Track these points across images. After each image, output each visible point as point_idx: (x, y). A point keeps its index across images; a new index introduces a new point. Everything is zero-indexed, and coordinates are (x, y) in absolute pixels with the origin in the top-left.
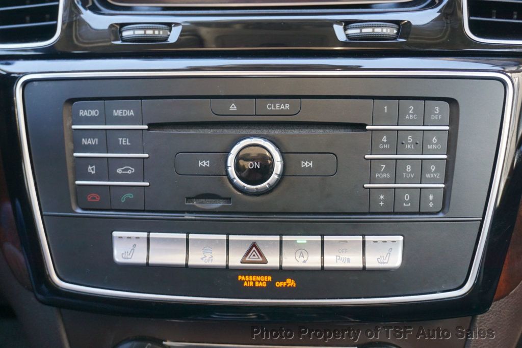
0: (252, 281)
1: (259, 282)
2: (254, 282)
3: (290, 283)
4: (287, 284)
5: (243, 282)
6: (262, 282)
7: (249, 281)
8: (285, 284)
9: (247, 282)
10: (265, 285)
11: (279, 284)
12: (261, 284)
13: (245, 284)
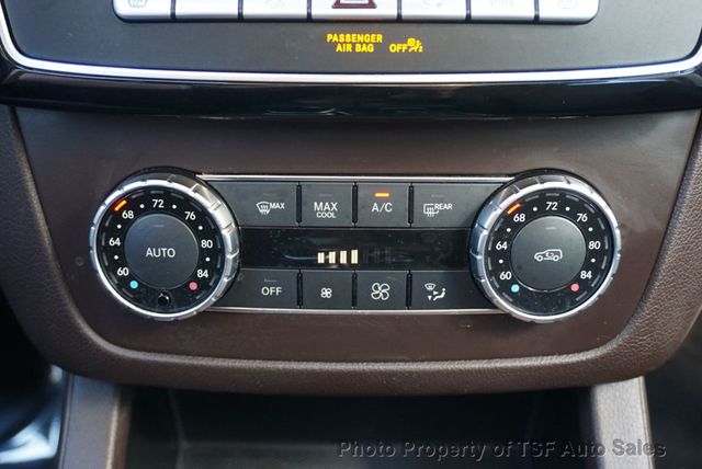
0: (351, 43)
1: (362, 44)
2: (354, 45)
3: (414, 45)
4: (409, 47)
5: (336, 43)
6: (367, 44)
7: (345, 42)
8: (404, 47)
9: (342, 44)
10: (372, 50)
11: (395, 48)
12: (364, 48)
13: (339, 48)
